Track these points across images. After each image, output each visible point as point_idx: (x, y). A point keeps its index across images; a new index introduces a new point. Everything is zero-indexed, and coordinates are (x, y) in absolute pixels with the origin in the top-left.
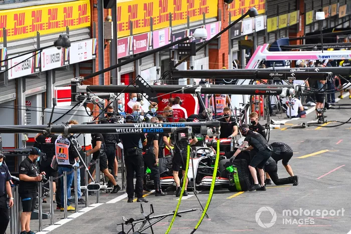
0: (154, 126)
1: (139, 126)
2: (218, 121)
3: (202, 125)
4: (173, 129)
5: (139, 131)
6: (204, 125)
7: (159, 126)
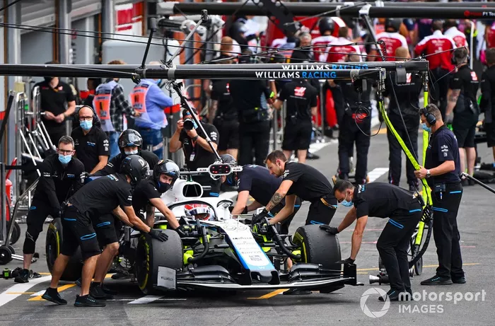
0: (315, 68)
1: (291, 68)
2: (425, 60)
3: (399, 67)
4: (354, 72)
5: (295, 75)
6: (401, 66)
7: (324, 68)
